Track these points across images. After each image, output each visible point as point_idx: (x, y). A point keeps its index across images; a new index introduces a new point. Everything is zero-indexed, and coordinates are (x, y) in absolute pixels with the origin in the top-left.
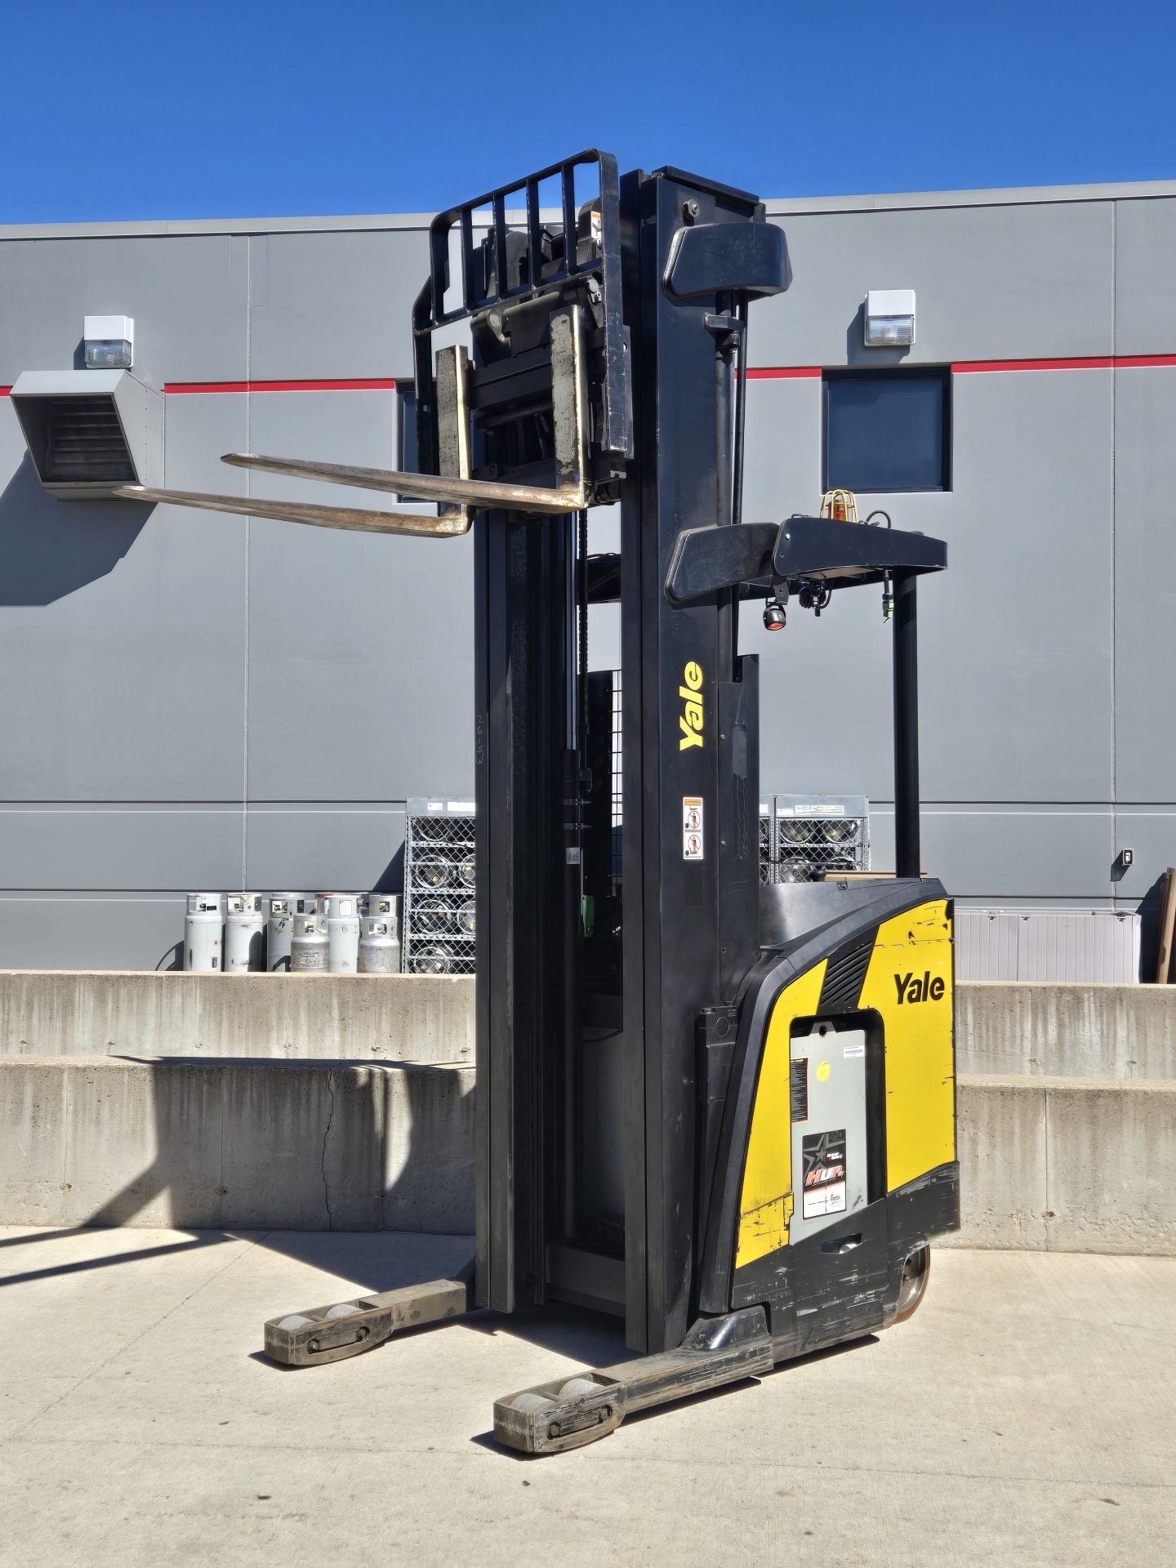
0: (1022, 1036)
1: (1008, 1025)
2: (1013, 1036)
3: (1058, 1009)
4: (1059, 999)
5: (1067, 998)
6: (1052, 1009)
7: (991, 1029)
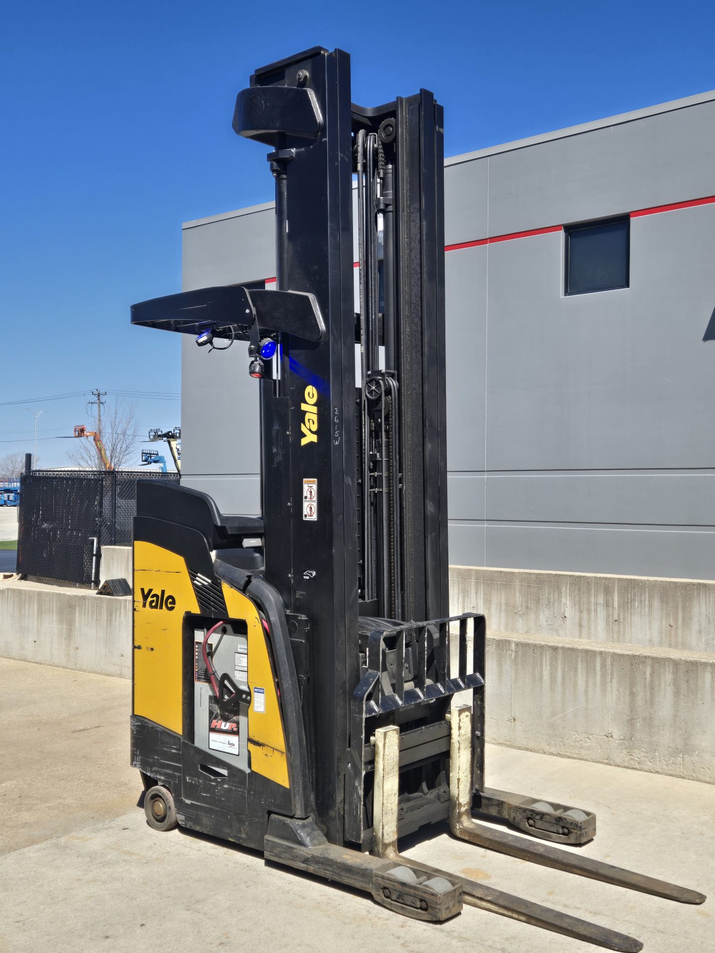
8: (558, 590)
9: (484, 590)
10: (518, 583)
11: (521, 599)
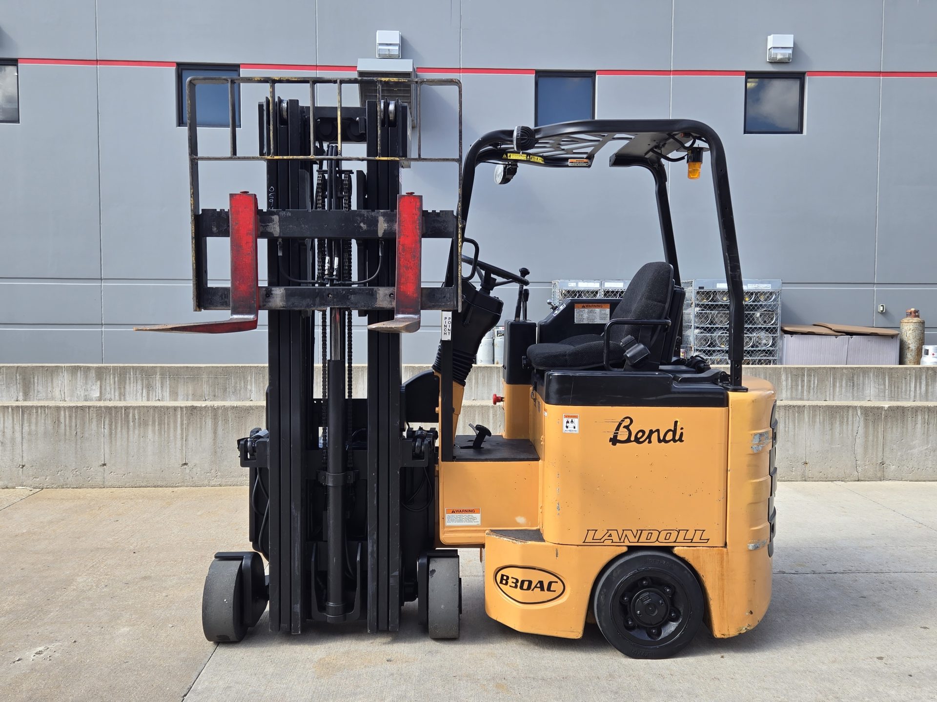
0: (910, 390)
1: (904, 385)
2: (906, 390)
3: (926, 377)
4: (927, 373)
5: (930, 372)
6: (924, 377)
7: (896, 387)
8: (244, 379)
9: (169, 384)
10: (205, 376)
11: (208, 389)
